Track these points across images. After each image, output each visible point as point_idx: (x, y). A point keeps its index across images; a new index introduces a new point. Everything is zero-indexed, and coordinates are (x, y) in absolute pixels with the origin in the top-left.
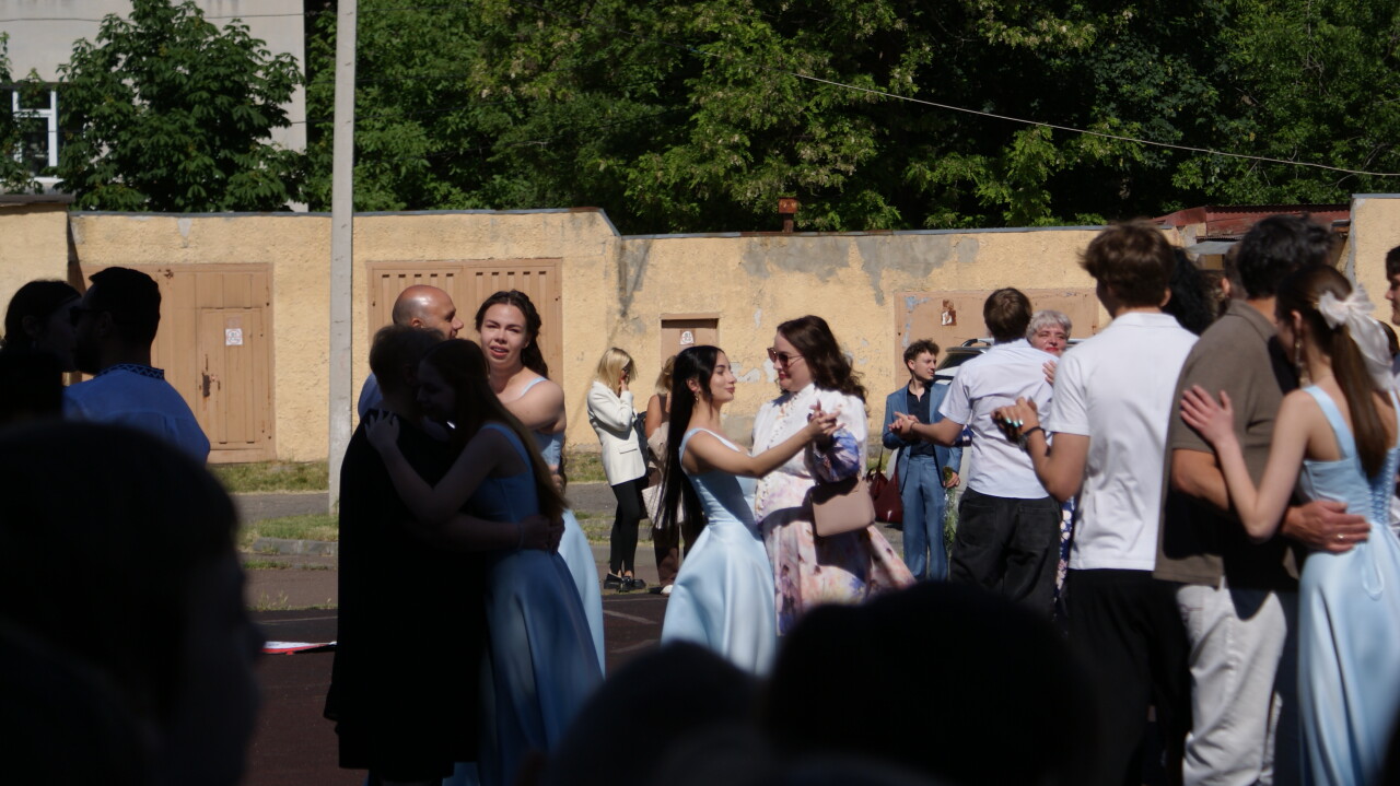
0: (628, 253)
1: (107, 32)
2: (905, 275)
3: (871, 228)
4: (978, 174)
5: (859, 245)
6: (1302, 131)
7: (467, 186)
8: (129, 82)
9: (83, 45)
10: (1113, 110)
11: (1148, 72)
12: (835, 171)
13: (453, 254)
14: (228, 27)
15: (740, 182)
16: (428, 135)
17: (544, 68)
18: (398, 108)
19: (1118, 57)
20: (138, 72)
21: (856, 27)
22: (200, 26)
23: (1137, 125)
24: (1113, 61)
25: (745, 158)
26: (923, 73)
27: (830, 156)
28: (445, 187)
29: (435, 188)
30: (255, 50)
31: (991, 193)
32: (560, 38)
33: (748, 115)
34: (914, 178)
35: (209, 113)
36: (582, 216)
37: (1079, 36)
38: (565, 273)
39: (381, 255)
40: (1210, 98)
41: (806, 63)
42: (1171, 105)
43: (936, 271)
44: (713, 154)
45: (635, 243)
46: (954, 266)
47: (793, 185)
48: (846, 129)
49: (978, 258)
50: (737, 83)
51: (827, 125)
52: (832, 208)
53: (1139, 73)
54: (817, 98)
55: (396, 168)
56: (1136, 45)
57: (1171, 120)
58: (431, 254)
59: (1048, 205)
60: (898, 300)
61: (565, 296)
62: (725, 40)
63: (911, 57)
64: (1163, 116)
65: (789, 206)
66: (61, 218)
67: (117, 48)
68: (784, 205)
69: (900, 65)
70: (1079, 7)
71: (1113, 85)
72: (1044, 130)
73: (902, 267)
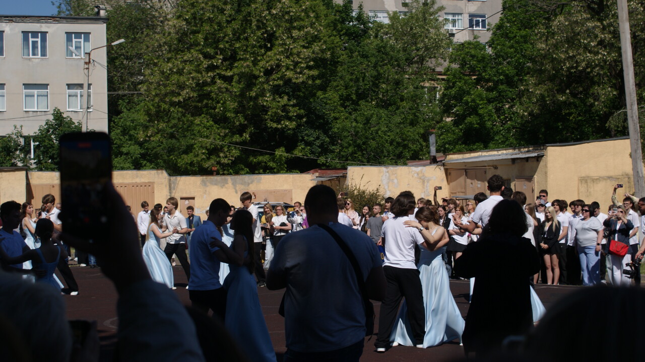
0: (171, 181)
1: (47, 124)
2: (243, 186)
3: (241, 174)
4: (267, 160)
5: (231, 179)
6: (351, 149)
7: (151, 162)
8: (53, 136)
9: (42, 127)
10: (303, 143)
11: (312, 134)
12: (229, 159)
13: (126, 181)
14: (78, 123)
15: (205, 162)
16: (141, 149)
17: (158, 133)
18: (133, 142)
20: (55, 134)
21: (235, 123)
22: (71, 122)
23: (309, 147)
24: (303, 131)
25: (206, 156)
26: (251, 134)
27: (228, 156)
28: (145, 162)
31: (271, 165)
32: (161, 126)
33: (207, 145)
34: (251, 161)
36: (160, 171)
37: (291, 125)
38: (155, 186)
40: (327, 141)
41: (223, 132)
42: (318, 143)
43: (251, 185)
44: (198, 155)
45: (173, 178)
46: (255, 184)
47: (219, 163)
48: (233, 149)
49: (261, 182)
50: (204, 137)
51: (228, 148)
52: (231, 169)
53: (309, 134)
54: (225, 141)
55: (132, 157)
56: (308, 128)
57: (318, 146)
58: (121, 181)
59: (286, 168)
61: (155, 191)
62: (202, 126)
63: (249, 130)
64: (316, 145)
65: (214, 169)
66: (24, 172)
67: (50, 128)
68: (213, 168)
69: (245, 133)
70: (294, 118)
71: (303, 137)
72: (283, 149)
73: (242, 184)
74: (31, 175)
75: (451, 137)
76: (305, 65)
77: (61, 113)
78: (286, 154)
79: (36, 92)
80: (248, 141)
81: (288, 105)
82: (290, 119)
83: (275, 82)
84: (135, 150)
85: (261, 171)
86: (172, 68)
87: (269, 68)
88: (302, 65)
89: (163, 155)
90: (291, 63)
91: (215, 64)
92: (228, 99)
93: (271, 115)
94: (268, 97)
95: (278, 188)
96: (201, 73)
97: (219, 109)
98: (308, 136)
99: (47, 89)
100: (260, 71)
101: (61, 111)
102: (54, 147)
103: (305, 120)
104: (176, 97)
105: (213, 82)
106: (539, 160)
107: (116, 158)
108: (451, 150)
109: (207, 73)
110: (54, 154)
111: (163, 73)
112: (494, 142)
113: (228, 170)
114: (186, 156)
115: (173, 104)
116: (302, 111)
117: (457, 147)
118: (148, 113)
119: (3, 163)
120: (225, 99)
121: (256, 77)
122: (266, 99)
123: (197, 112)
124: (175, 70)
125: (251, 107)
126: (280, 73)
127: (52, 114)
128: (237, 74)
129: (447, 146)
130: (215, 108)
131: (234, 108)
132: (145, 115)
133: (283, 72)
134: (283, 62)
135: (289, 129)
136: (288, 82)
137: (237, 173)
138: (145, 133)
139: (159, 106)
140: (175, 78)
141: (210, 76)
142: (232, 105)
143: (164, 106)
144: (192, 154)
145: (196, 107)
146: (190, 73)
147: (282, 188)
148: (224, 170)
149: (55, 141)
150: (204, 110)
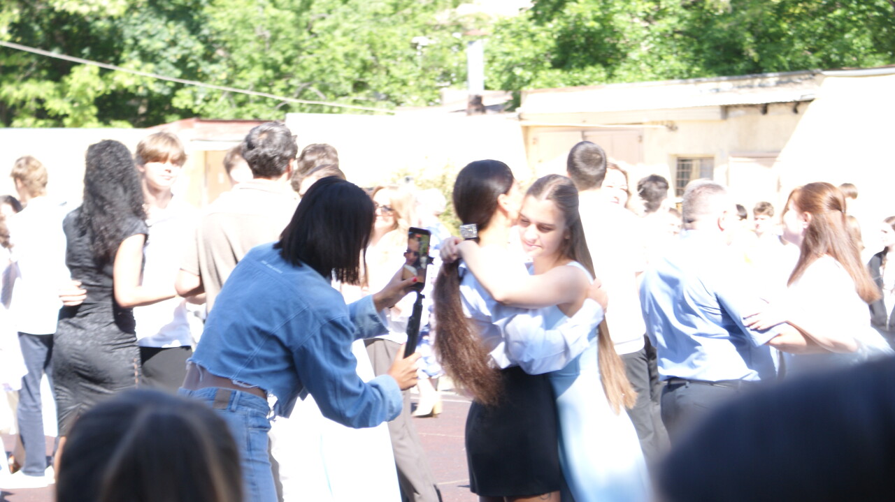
4: (48, 94)
6: (256, 74)
10: (136, 55)
11: (158, 32)
19: (139, 22)
23: (150, 66)
24: (135, 25)
31: (57, 107)
34: (6, 96)
37: (114, 7)
40: (197, 51)
53: (152, 33)
56: (151, 15)
57: (173, 64)
59: (94, 116)
63: (5, 17)
64: (168, 61)
71: (136, 41)
72: (92, 67)
75: (528, 50)
98: (151, 36)
106: (800, 108)
108: (529, 82)
112: (627, 66)
117: (542, 74)
129: (518, 72)
135: (107, 17)
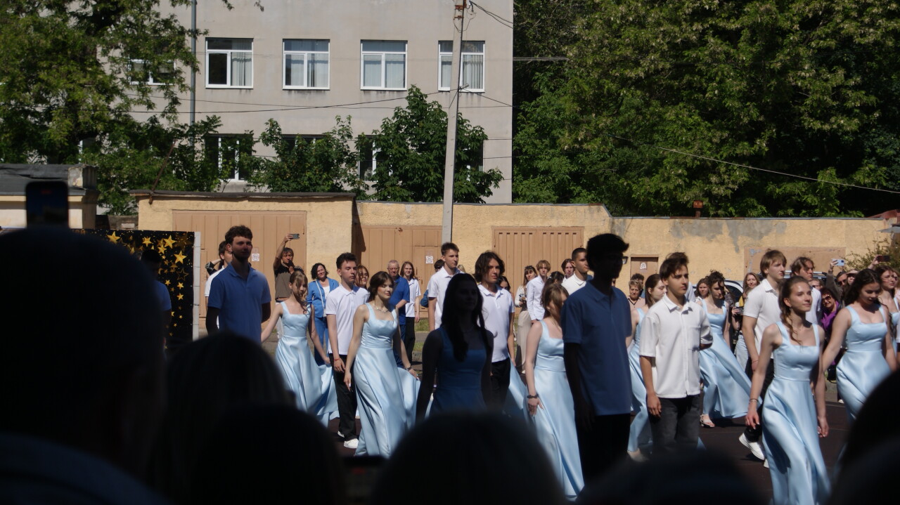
0: (616, 225)
1: (396, 115)
2: (750, 239)
3: (750, 216)
4: (801, 190)
5: (729, 225)
8: (407, 138)
9: (387, 120)
10: (874, 161)
11: (891, 143)
12: (727, 188)
13: (532, 224)
15: (682, 193)
16: (571, 163)
17: (596, 136)
19: (877, 135)
20: (411, 134)
21: (741, 120)
22: (439, 112)
23: (885, 168)
24: (874, 137)
25: (685, 181)
26: (771, 142)
27: (726, 181)
28: (579, 188)
29: (574, 189)
30: (465, 124)
31: (809, 200)
32: (602, 122)
33: (687, 160)
34: (771, 192)
35: (440, 153)
36: (594, 207)
37: (850, 125)
38: (585, 234)
39: (498, 223)
41: (718, 136)
43: (765, 237)
45: (619, 221)
46: (774, 235)
47: (708, 194)
48: (735, 168)
49: (786, 232)
50: (682, 145)
51: (727, 166)
52: (731, 206)
53: (886, 143)
54: (721, 153)
55: (554, 179)
56: (885, 130)
58: (522, 224)
59: (838, 207)
60: (746, 251)
62: (678, 124)
63: (767, 134)
65: (698, 205)
66: (349, 203)
67: (401, 123)
68: (696, 204)
69: (760, 138)
70: (857, 111)
71: (873, 149)
72: (832, 171)
73: (748, 235)
74: (362, 208)
76: (881, 10)
77: (422, 96)
78: (838, 182)
79: (383, 55)
80: (764, 154)
81: (846, 87)
82: (849, 113)
83: (822, 42)
84: (561, 166)
85: (790, 211)
86: (626, 14)
87: (810, 15)
88: (875, 10)
89: (610, 176)
90: (854, 6)
91: (707, 7)
92: (728, 74)
93: (812, 105)
94: (807, 70)
95: (818, 246)
96: (680, 25)
97: (712, 92)
98: (884, 146)
99: (404, 50)
100: (792, 22)
101: (423, 92)
102: (406, 158)
103: (877, 115)
104: (632, 68)
105: (702, 42)
107: (524, 179)
109: (691, 25)
110: (407, 171)
111: (608, 23)
113: (726, 209)
114: (646, 180)
115: (624, 82)
116: (873, 98)
118: (579, 98)
119: (318, 184)
120: (723, 74)
121: (784, 33)
122: (803, 74)
123: (671, 97)
124: (631, 19)
125: (772, 88)
126: (831, 25)
127: (407, 98)
128: (747, 27)
130: (704, 92)
131: (740, 91)
132: (574, 101)
133: (838, 24)
134: (838, 4)
135: (846, 133)
136: (847, 41)
137: (743, 214)
138: (574, 136)
139: (601, 87)
140: (630, 33)
141: (696, 30)
142: (736, 85)
143: (609, 85)
144: (657, 176)
145: (670, 87)
146: (660, 25)
147: (825, 245)
148: (718, 208)
149: (410, 147)
150: (684, 93)
